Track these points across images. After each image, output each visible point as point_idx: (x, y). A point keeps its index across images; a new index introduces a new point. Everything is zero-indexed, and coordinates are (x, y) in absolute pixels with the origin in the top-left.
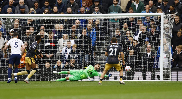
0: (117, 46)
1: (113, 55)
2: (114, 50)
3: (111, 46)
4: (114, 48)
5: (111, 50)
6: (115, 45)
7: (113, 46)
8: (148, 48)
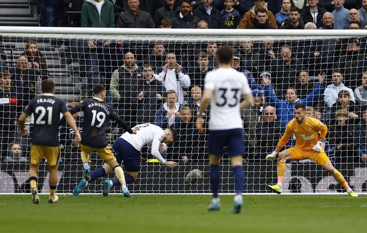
0: (53, 102)
1: (43, 122)
2: (47, 112)
3: (38, 101)
4: (46, 105)
5: (40, 112)
6: (50, 97)
7: (45, 100)
8: (269, 115)
